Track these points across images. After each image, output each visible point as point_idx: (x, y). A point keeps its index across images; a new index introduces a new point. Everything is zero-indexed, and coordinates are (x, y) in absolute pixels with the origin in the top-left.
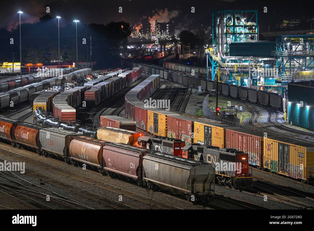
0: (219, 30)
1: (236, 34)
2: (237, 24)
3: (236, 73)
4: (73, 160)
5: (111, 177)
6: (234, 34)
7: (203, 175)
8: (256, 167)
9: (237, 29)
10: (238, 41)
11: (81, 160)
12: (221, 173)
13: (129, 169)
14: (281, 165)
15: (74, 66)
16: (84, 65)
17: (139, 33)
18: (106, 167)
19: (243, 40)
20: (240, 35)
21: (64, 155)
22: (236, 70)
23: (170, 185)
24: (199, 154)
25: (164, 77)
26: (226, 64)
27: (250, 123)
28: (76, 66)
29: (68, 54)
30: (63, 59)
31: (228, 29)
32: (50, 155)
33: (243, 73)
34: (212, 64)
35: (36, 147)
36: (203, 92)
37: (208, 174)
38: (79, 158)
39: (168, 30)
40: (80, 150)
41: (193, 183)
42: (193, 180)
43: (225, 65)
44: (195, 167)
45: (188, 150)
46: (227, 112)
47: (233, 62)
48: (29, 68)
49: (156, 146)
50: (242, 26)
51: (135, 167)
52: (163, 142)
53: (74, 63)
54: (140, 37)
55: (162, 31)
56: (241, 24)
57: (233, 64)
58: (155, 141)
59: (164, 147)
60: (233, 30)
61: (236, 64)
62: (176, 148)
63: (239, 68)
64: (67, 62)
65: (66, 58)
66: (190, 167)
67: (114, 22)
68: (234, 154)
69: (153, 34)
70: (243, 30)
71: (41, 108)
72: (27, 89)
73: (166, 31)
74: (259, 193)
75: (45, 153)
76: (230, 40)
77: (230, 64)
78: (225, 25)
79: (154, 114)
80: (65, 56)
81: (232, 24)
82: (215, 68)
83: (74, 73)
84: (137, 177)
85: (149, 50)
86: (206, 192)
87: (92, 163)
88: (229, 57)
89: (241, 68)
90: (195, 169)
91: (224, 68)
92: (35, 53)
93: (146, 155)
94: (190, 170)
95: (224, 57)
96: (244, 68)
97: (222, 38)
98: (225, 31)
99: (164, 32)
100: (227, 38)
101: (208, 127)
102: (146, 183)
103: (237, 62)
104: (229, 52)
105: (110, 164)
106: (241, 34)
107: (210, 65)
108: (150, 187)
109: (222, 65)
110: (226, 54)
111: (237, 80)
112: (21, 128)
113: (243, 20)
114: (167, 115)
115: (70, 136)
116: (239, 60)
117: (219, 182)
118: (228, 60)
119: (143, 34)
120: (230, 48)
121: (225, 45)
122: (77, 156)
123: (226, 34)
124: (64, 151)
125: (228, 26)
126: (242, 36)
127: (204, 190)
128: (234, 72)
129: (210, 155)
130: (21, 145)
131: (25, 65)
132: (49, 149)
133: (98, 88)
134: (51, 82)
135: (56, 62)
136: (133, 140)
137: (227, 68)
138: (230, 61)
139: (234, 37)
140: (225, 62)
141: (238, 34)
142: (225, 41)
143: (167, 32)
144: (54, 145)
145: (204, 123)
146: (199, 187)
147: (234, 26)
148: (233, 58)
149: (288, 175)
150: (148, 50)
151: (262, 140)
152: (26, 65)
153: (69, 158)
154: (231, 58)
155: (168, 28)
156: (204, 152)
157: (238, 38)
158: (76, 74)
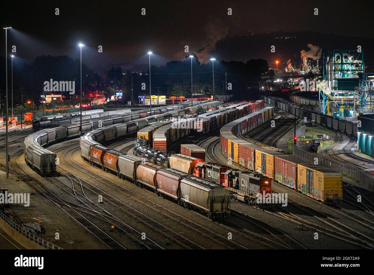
0: (328, 67)
1: (344, 70)
2: (344, 62)
3: (343, 106)
4: (139, 182)
5: (163, 197)
6: (342, 70)
7: (221, 197)
8: (293, 189)
9: (344, 66)
10: (346, 77)
11: (144, 183)
12: (249, 195)
13: (172, 191)
14: (308, 188)
15: (212, 98)
16: (221, 98)
17: (292, 68)
18: (159, 189)
19: (350, 75)
20: (347, 72)
21: (133, 178)
22: (343, 102)
23: (197, 204)
24: (236, 178)
25: (283, 109)
26: (335, 97)
27: (326, 151)
28: (213, 98)
29: (209, 88)
30: (204, 92)
31: (337, 66)
32: (126, 178)
33: (349, 106)
34: (323, 97)
35: (117, 171)
36: (308, 122)
37: (224, 195)
38: (142, 181)
39: (318, 65)
40: (143, 174)
41: (212, 203)
42: (212, 201)
43: (333, 98)
44: (213, 190)
45: (228, 175)
46: (316, 140)
47: (340, 96)
48: (173, 100)
49: (209, 171)
50: (349, 64)
51: (176, 190)
52: (213, 168)
53: (212, 96)
54: (292, 71)
55: (313, 66)
56: (349, 62)
57: (341, 97)
58: (208, 167)
59: (214, 172)
60: (341, 67)
61: (343, 97)
62: (222, 173)
63: (346, 101)
64: (207, 95)
65: (207, 91)
66: (209, 189)
67: (253, 59)
68: (259, 179)
69: (305, 69)
70: (350, 67)
71: (142, 137)
72: (146, 120)
73: (316, 66)
74: (278, 212)
75: (122, 176)
76: (339, 75)
77: (338, 97)
78: (333, 62)
79: (232, 143)
80: (206, 89)
81: (340, 62)
82: (325, 100)
83: (200, 106)
84: (177, 197)
85: (294, 83)
86: (224, 211)
87: (150, 185)
88: (337, 91)
89: (347, 101)
90: (213, 191)
91: (332, 101)
92: (180, 87)
93: (183, 179)
94: (209, 192)
95: (333, 91)
96: (350, 101)
97: (331, 74)
98: (334, 68)
99: (314, 66)
100: (336, 74)
101: (264, 155)
102: (183, 202)
103: (344, 96)
104: (338, 87)
105: (161, 186)
106: (348, 70)
107: (322, 98)
108: (186, 206)
109: (331, 98)
110: (335, 88)
111: (341, 112)
112: (108, 154)
113: (350, 58)
114: (239, 144)
115: (137, 162)
116: (346, 94)
117: (249, 202)
118: (336, 93)
119: (296, 68)
120: (338, 83)
121: (334, 81)
122: (141, 179)
123: (335, 71)
124: (133, 175)
125: (337, 64)
126: (349, 72)
127: (222, 209)
128: (341, 104)
129: (243, 179)
130: (108, 169)
131: (169, 98)
132: (124, 173)
133: (208, 119)
134: (173, 114)
135: (197, 95)
136: (194, 166)
137: (335, 101)
138: (338, 95)
139: (342, 74)
140: (333, 96)
141: (346, 70)
142: (333, 77)
143: (318, 67)
144: (127, 169)
145: (263, 151)
146: (218, 206)
147: (342, 64)
148: (341, 92)
149: (312, 197)
150: (292, 84)
151: (297, 167)
152: (171, 98)
153: (137, 180)
154: (339, 92)
155: (318, 63)
156: (239, 176)
157: (345, 74)
158: (202, 106)
